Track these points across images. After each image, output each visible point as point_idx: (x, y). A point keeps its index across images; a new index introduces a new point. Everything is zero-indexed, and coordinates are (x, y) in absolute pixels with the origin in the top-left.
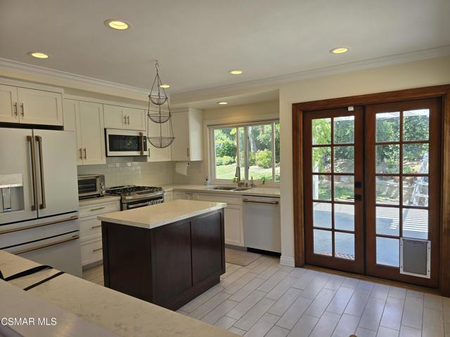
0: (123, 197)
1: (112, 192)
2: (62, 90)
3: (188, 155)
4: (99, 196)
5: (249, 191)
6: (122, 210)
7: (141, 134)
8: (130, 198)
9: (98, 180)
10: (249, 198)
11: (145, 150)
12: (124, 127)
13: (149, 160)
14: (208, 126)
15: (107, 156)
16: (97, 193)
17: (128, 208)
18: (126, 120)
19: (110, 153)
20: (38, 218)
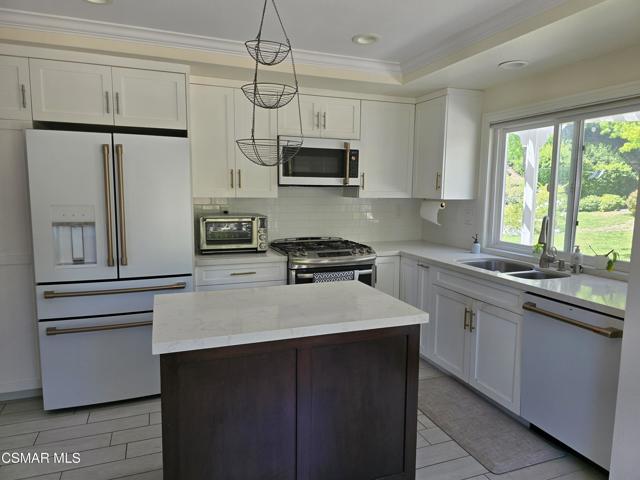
1: (280, 247)
2: (186, 68)
3: (438, 187)
4: (255, 251)
7: (346, 145)
9: (256, 224)
11: (354, 174)
12: (316, 132)
13: (362, 194)
14: (491, 125)
15: (279, 185)
16: (253, 245)
18: (320, 120)
19: (285, 180)
20: (119, 279)
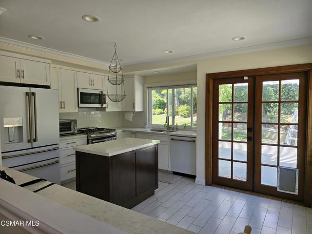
0: (89, 135)
1: (82, 132)
2: (50, 62)
3: (134, 107)
4: (73, 134)
5: (175, 133)
6: (88, 144)
7: (102, 92)
8: (94, 136)
9: (72, 123)
10: (175, 138)
11: (105, 103)
12: (91, 87)
13: (107, 110)
14: (148, 88)
15: (78, 107)
16: (72, 132)
17: (92, 143)
18: (92, 82)
19: (81, 105)
20: (32, 148)
